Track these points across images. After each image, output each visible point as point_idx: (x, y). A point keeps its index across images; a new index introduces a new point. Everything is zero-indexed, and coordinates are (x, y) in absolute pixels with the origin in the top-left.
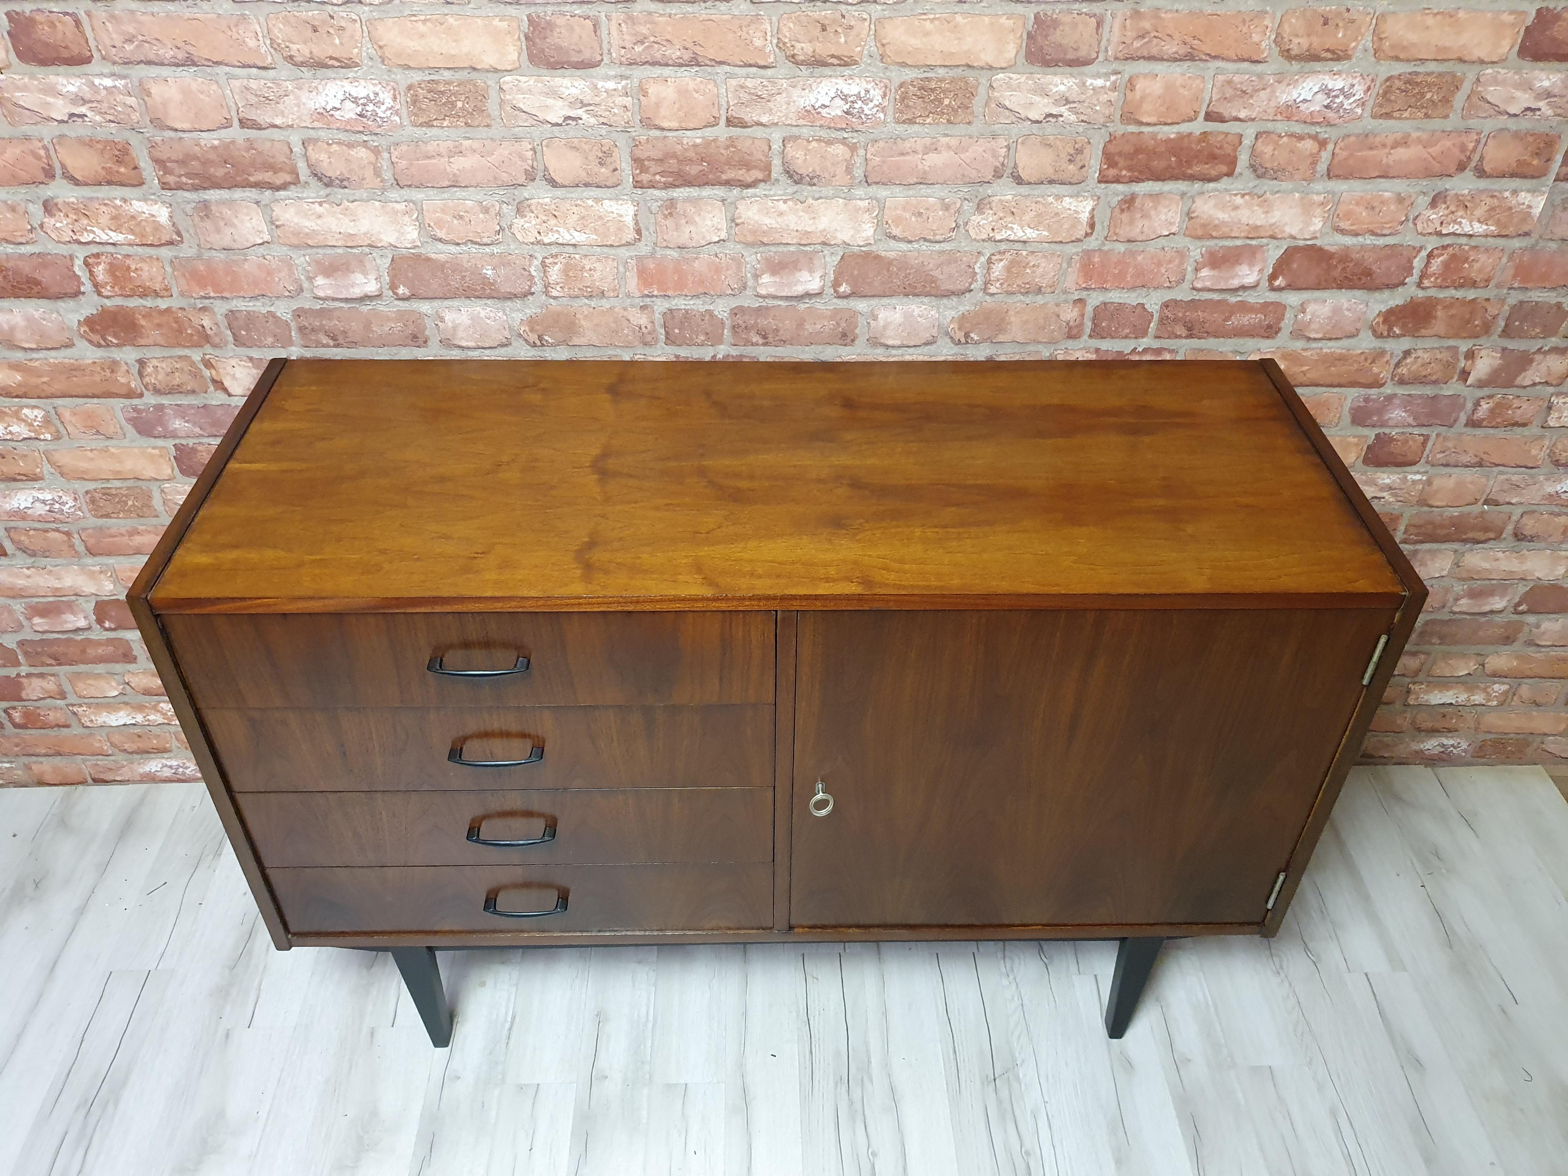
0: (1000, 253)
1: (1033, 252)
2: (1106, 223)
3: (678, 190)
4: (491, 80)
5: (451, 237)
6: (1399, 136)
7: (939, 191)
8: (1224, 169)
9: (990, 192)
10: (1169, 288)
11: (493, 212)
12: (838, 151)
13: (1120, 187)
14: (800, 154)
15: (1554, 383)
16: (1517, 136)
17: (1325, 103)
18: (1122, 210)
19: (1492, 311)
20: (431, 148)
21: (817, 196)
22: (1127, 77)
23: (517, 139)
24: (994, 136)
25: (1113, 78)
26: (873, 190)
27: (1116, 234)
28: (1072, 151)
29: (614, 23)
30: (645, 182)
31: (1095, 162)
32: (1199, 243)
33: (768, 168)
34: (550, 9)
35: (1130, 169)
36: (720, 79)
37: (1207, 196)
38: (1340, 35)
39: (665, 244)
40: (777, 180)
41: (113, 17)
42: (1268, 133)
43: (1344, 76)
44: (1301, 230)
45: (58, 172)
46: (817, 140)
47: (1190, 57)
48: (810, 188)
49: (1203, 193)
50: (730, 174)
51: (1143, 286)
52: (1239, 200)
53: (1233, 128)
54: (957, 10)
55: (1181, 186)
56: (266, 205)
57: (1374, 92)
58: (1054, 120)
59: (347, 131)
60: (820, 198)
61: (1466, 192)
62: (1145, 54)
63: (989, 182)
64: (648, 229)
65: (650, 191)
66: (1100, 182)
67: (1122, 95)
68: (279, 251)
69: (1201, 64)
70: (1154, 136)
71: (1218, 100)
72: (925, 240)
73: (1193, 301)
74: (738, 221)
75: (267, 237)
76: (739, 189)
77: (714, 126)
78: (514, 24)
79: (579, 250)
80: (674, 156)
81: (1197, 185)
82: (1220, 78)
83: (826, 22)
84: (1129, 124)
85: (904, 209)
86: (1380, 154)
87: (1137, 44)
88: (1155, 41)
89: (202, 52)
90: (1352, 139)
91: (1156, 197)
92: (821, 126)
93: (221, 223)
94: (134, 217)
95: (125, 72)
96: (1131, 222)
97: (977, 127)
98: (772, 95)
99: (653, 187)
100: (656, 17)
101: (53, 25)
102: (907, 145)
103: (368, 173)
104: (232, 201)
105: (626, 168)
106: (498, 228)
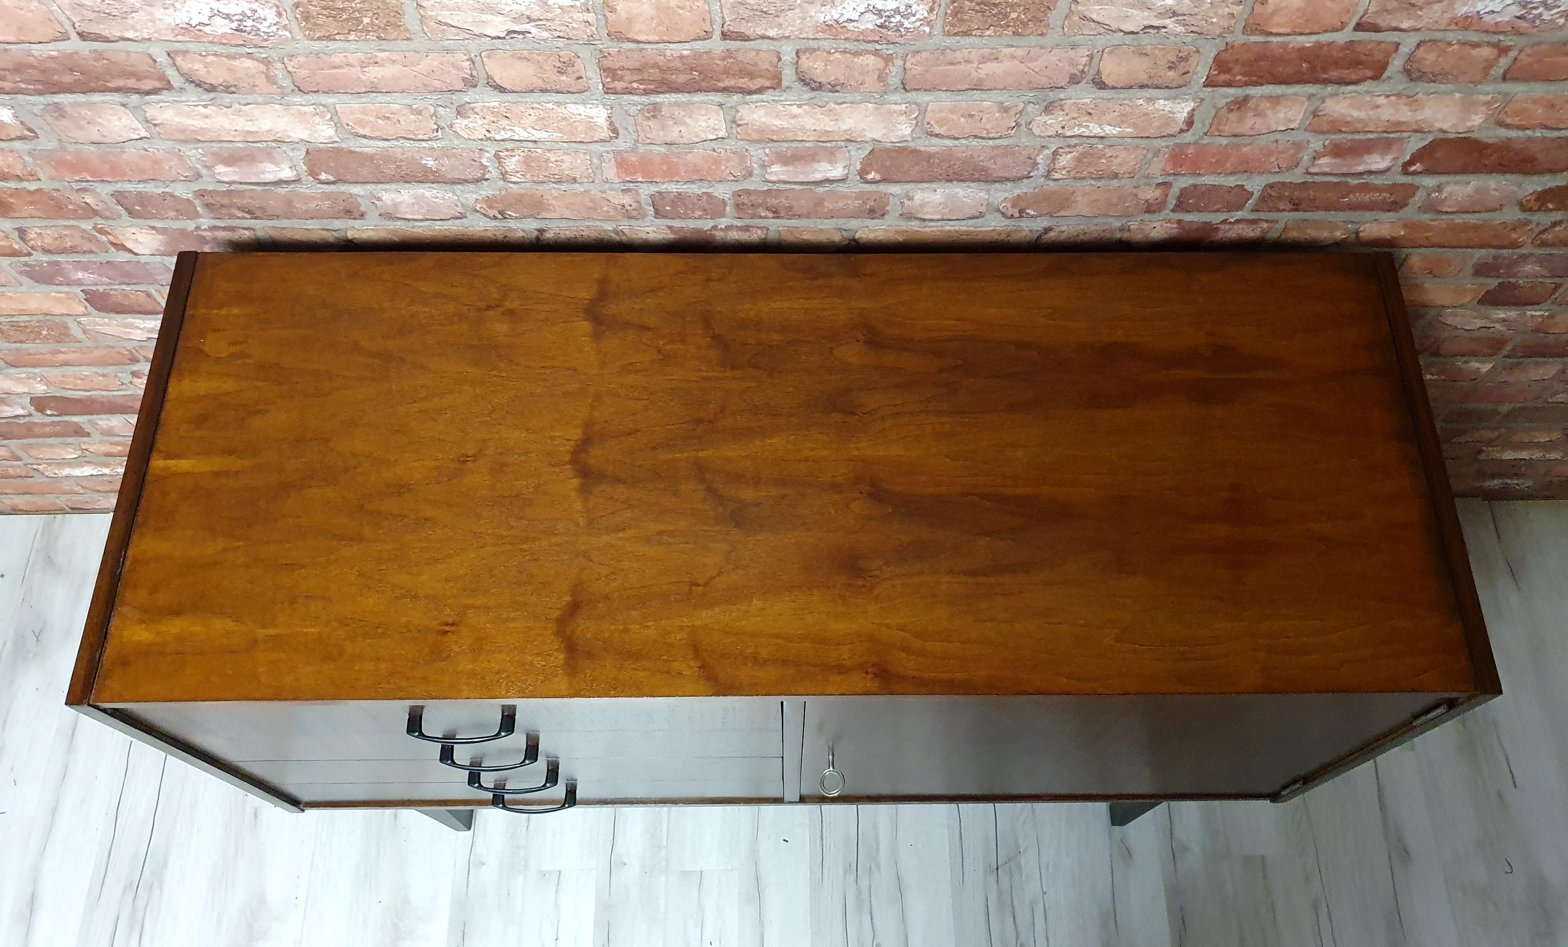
0: (1069, 146)
1: (1111, 146)
2: (1208, 121)
3: (661, 96)
5: (377, 134)
7: (997, 96)
8: (1369, 73)
9: (1062, 96)
10: (1278, 173)
11: (427, 114)
12: (868, 62)
13: (1232, 91)
14: (819, 65)
17: (1518, 14)
18: (1230, 111)
20: (337, 59)
21: (839, 101)
23: (448, 50)
24: (1074, 47)
26: (912, 95)
27: (1218, 130)
28: (1174, 59)
30: (619, 88)
31: (1201, 70)
32: (1322, 137)
33: (777, 77)
35: (1247, 74)
37: (1341, 96)
39: (648, 141)
40: (789, 87)
42: (1434, 42)
44: (1455, 122)
46: (841, 52)
48: (831, 94)
49: (1337, 95)
50: (728, 83)
51: (1246, 171)
52: (1382, 100)
53: (1390, 37)
55: (1310, 88)
56: (137, 109)
58: (1154, 31)
59: (224, 44)
60: (844, 103)
63: (1062, 88)
64: (626, 129)
65: (626, 97)
66: (1205, 86)
67: (1248, 9)
68: (163, 145)
70: (1284, 45)
71: (1375, 12)
72: (976, 137)
73: (1303, 183)
74: (740, 122)
75: (144, 134)
76: (741, 95)
77: (705, 39)
79: (540, 145)
80: (655, 65)
81: (1331, 88)
84: (1251, 33)
85: (951, 111)
90: (1545, 46)
91: (1275, 100)
92: (846, 39)
93: (83, 122)
96: (1240, 120)
97: (1052, 38)
98: (782, 11)
99: (630, 93)
102: (959, 55)
103: (260, 80)
104: (91, 103)
105: (593, 75)
106: (435, 127)
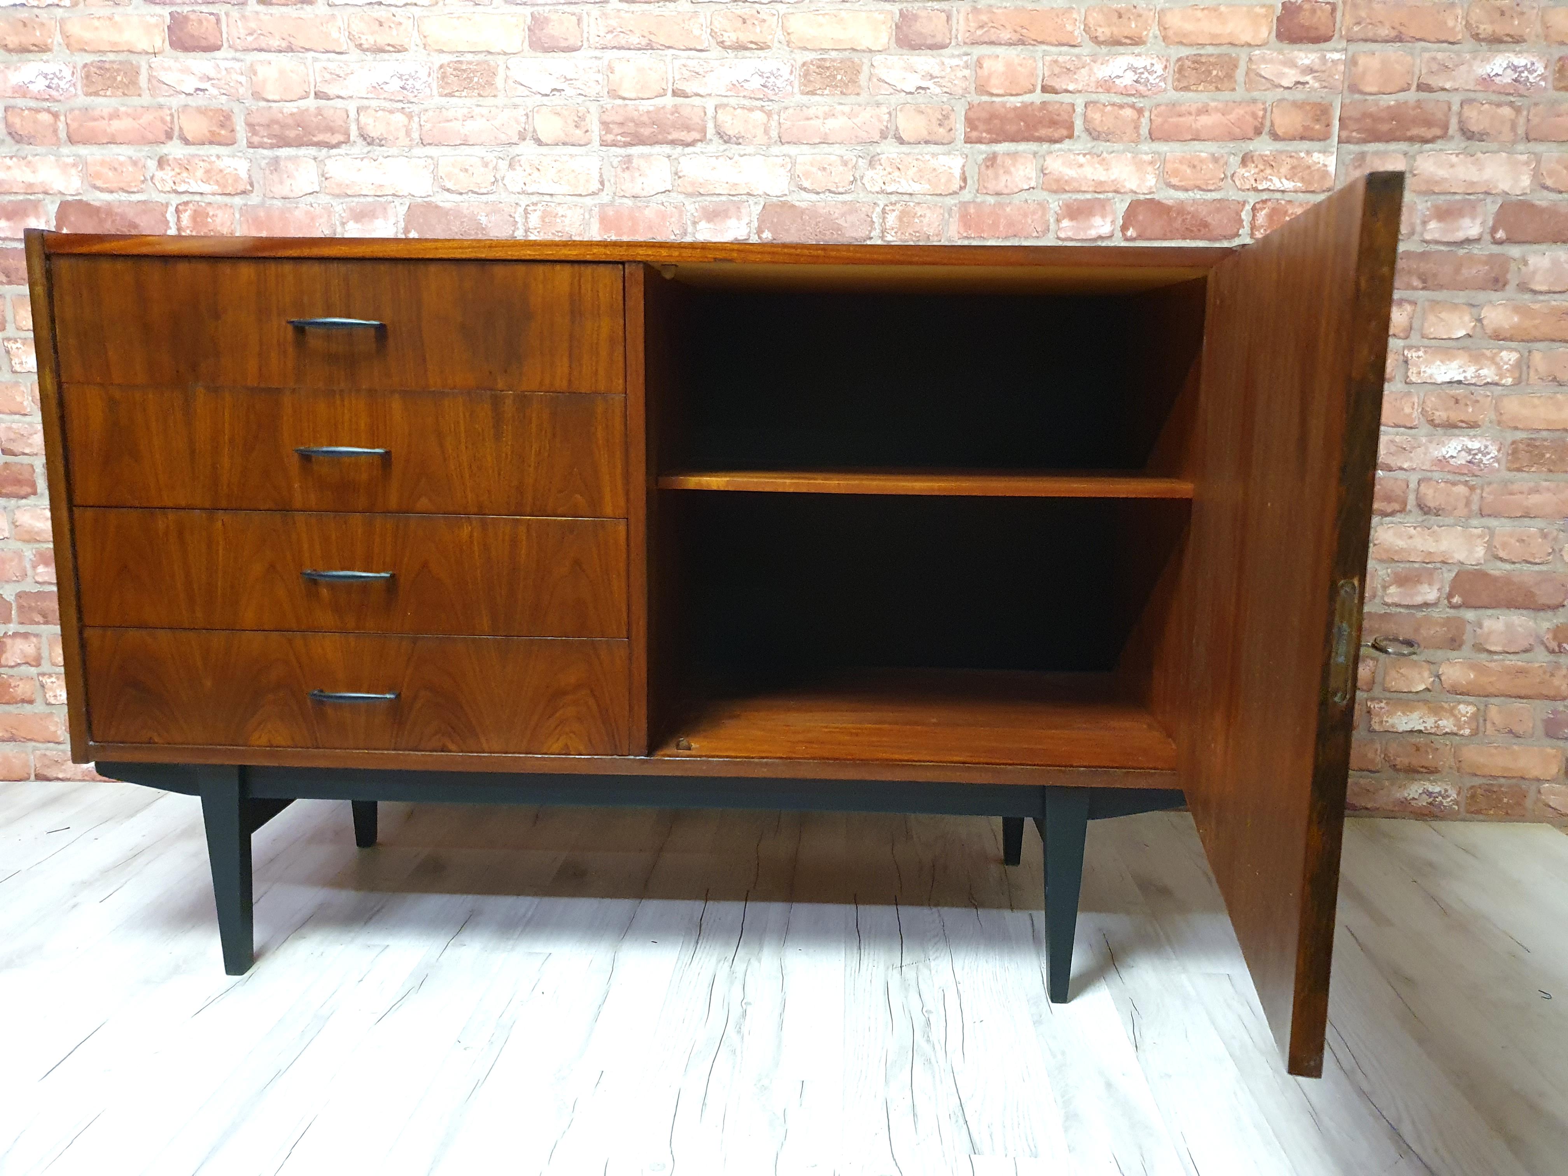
0: (892, 204)
1: (919, 203)
2: (975, 178)
3: (634, 148)
4: (500, 61)
5: (457, 188)
6: (1200, 105)
7: (837, 150)
8: (1065, 132)
9: (878, 151)
11: (491, 166)
12: (758, 117)
13: (983, 147)
14: (728, 119)
16: (1295, 104)
17: (1135, 79)
20: (450, 114)
21: (742, 153)
22: (975, 58)
23: (515, 106)
24: (878, 105)
25: (965, 58)
26: (786, 148)
27: (985, 188)
28: (940, 117)
29: (592, 18)
30: (609, 141)
31: (960, 126)
32: (1055, 197)
33: (704, 131)
34: (547, 8)
35: (988, 132)
36: (668, 59)
37: (1055, 155)
38: (1133, 26)
39: (622, 194)
40: (711, 140)
42: (1094, 103)
43: (1144, 57)
44: (1139, 186)
45: (176, 134)
46: (741, 107)
47: (1022, 42)
48: (736, 146)
49: (1051, 152)
50: (674, 135)
52: (1082, 159)
53: (1066, 98)
54: (842, 7)
55: (1033, 146)
56: (320, 161)
57: (1170, 69)
58: (923, 92)
59: (391, 100)
60: (745, 155)
61: (1268, 153)
62: (987, 40)
63: (877, 142)
64: (609, 181)
65: (613, 148)
66: (965, 142)
67: (973, 72)
68: (324, 199)
69: (1031, 47)
70: (1003, 104)
71: (1049, 76)
72: (830, 191)
74: (680, 174)
75: (317, 188)
76: (681, 147)
77: (663, 96)
78: (521, 20)
79: (554, 199)
80: (632, 120)
81: (1045, 146)
82: (1048, 58)
83: (746, 17)
84: (982, 95)
85: (811, 164)
86: (1188, 120)
87: (979, 32)
88: (993, 30)
89: (299, 41)
90: (1163, 108)
91: (1013, 155)
92: (744, 97)
93: (285, 176)
94: (221, 171)
95: (242, 57)
96: (996, 177)
97: (864, 97)
98: (706, 72)
99: (615, 145)
100: (622, 13)
101: (200, 22)
102: (811, 112)
103: (402, 134)
104: (297, 157)
105: (596, 129)
106: (493, 180)
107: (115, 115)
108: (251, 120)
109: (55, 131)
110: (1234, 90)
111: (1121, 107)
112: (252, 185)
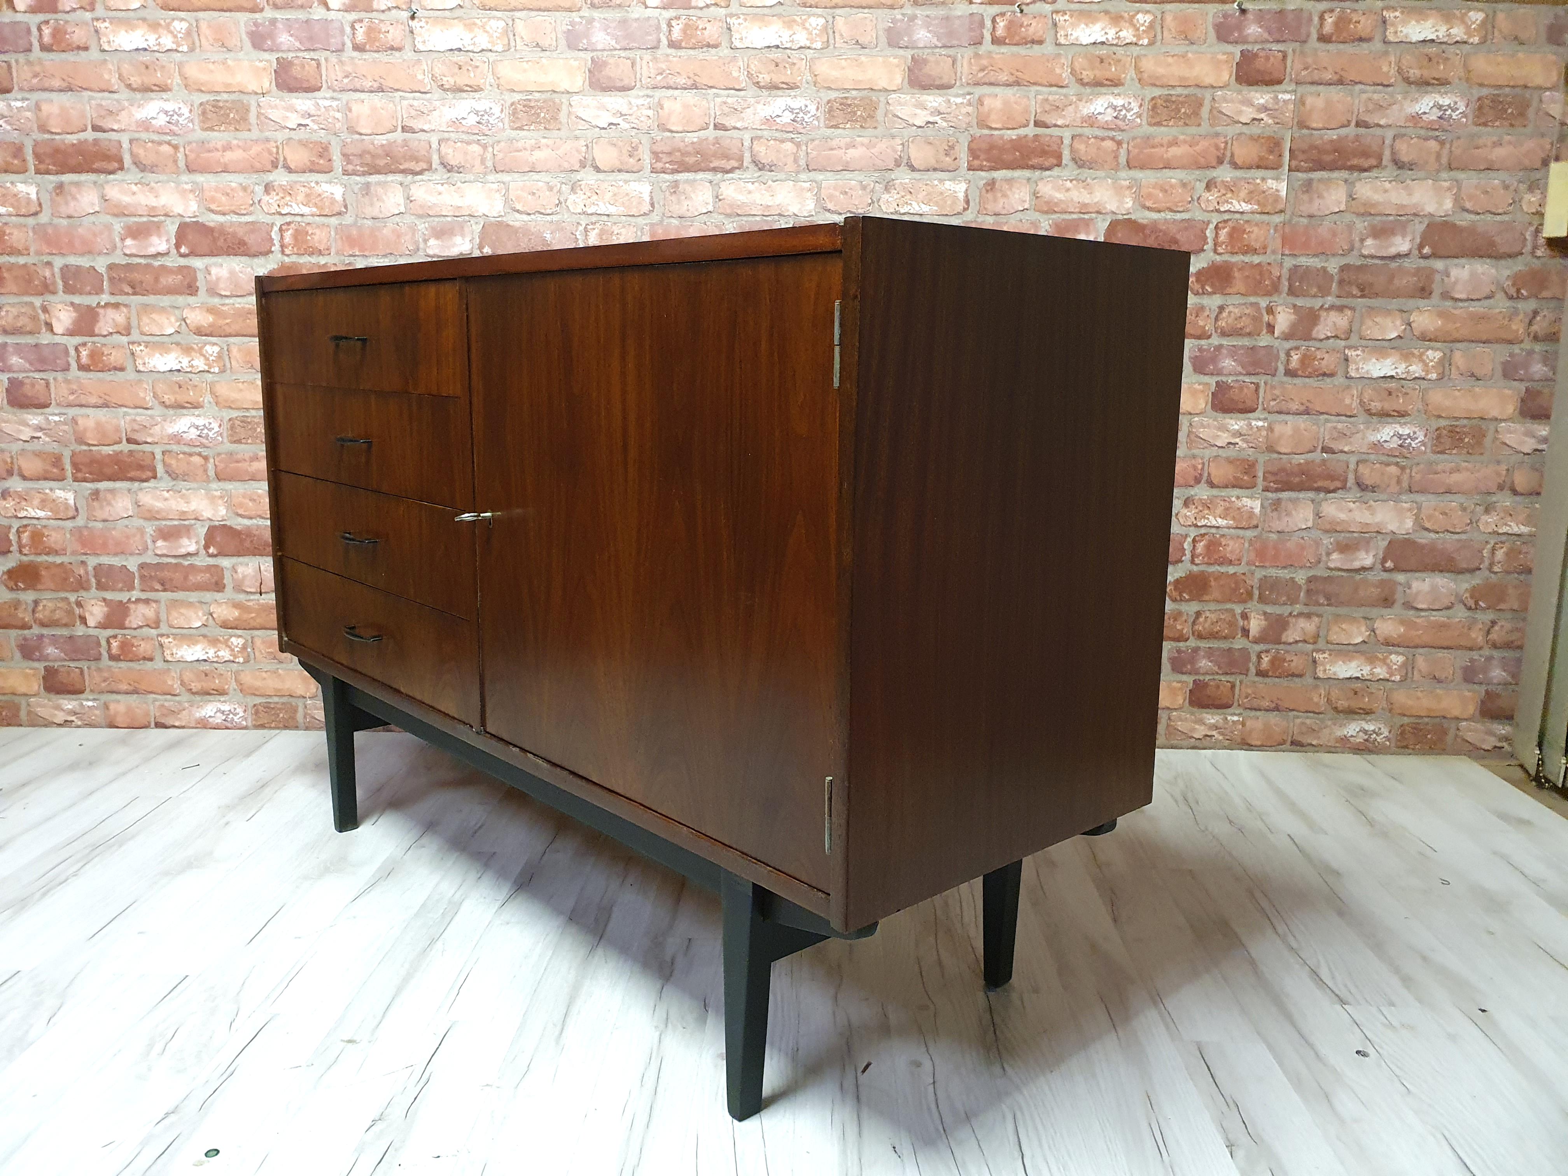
2: (977, 201)
3: (680, 174)
4: (564, 99)
5: (525, 209)
6: (1170, 138)
7: (858, 176)
8: (1054, 161)
9: (893, 177)
11: (556, 190)
12: (788, 147)
13: (983, 174)
14: (762, 149)
15: (1343, 336)
16: (1253, 138)
17: (1115, 115)
18: (987, 191)
19: (1276, 273)
20: (519, 145)
21: (774, 179)
22: (977, 96)
23: (577, 138)
24: (893, 137)
25: (968, 97)
26: (812, 175)
27: (988, 210)
28: (947, 148)
29: (644, 62)
30: (659, 169)
31: (964, 157)
32: (1046, 216)
33: (741, 159)
34: (605, 53)
35: (988, 160)
36: (710, 97)
37: (1045, 181)
38: (1113, 69)
39: (670, 214)
40: (747, 168)
41: (341, 62)
42: (1080, 136)
43: (1123, 96)
44: (1118, 207)
45: (281, 164)
46: (774, 139)
47: (1017, 83)
48: (769, 173)
49: (1042, 179)
50: (716, 163)
52: (1068, 184)
53: (1055, 132)
54: (860, 53)
55: (1027, 173)
56: (407, 186)
57: (1145, 107)
58: (931, 126)
59: (468, 133)
60: (776, 180)
61: (1229, 179)
62: (987, 81)
63: (892, 170)
64: (659, 203)
65: (661, 175)
66: (969, 170)
67: (975, 109)
68: (409, 219)
69: (1025, 88)
70: (1002, 137)
71: (1041, 113)
72: (849, 213)
74: (720, 197)
75: (403, 210)
76: (722, 174)
77: (705, 129)
78: (583, 63)
79: (611, 219)
80: (679, 150)
81: (1038, 173)
82: (1040, 97)
83: (778, 61)
84: (983, 128)
85: (835, 189)
86: (1160, 151)
87: (981, 75)
88: (992, 73)
89: (389, 83)
90: (1139, 140)
91: (1010, 181)
92: (777, 130)
93: (375, 199)
94: (319, 195)
95: (340, 96)
96: (995, 200)
97: (880, 130)
98: (744, 109)
99: (664, 172)
100: (671, 58)
101: (303, 66)
102: (834, 143)
103: (477, 162)
104: (386, 182)
105: (647, 158)
106: (557, 202)
107: (228, 147)
108: (346, 151)
109: (175, 161)
110: (1199, 125)
111: (1103, 139)
112: (346, 207)
